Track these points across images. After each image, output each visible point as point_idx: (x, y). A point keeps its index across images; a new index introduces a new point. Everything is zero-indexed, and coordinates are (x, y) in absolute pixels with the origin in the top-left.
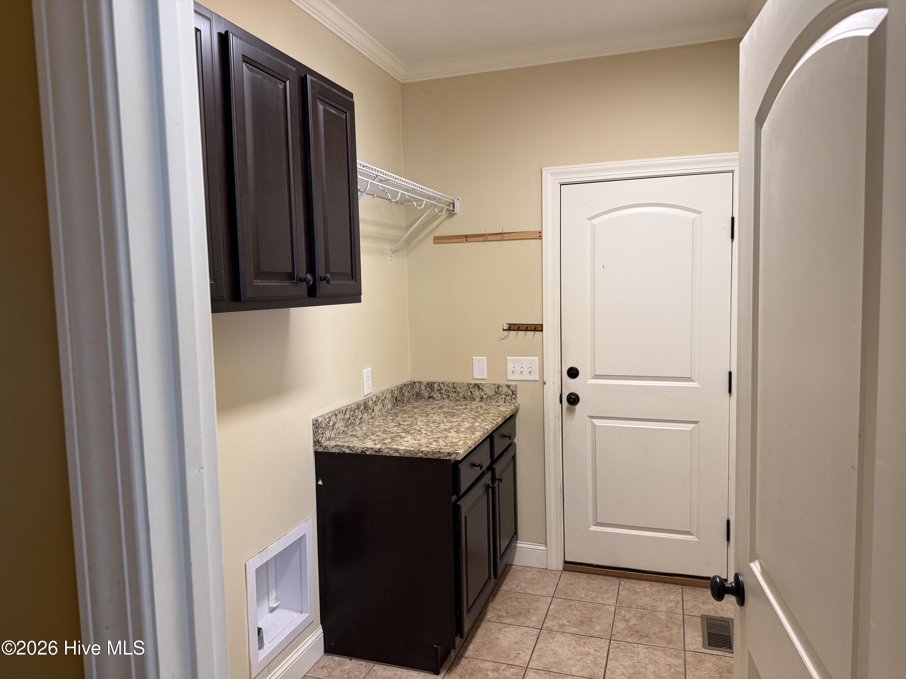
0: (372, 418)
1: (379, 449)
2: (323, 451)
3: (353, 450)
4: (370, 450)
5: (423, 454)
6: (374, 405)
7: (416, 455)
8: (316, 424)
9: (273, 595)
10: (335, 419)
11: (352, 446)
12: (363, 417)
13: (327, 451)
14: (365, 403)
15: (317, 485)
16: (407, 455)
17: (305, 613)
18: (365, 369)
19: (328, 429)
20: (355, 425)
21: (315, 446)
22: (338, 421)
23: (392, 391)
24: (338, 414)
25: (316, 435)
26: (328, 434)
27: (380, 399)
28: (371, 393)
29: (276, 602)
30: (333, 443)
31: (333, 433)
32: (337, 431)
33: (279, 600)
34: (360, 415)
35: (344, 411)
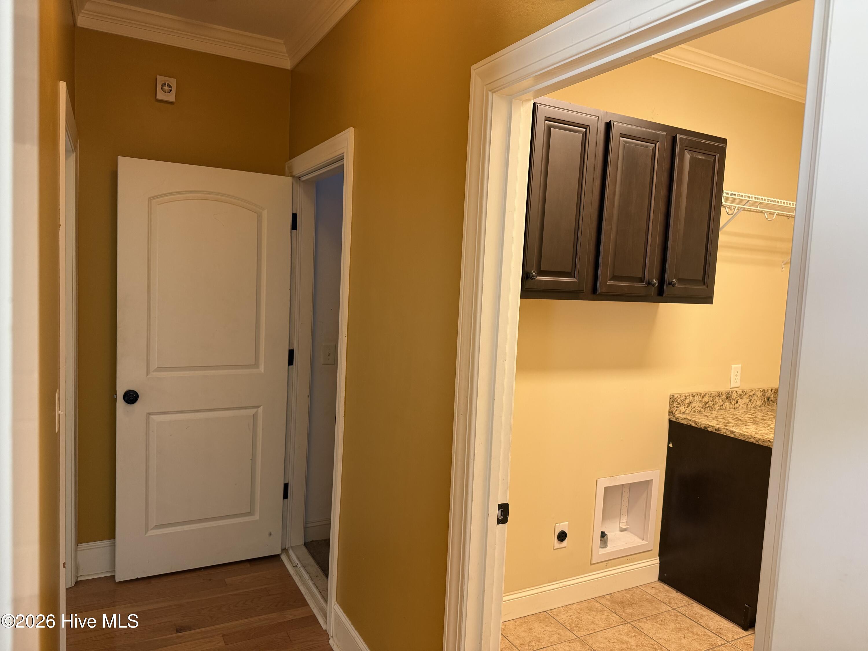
0: (735, 408)
1: (719, 428)
2: (675, 421)
3: (698, 424)
4: (711, 428)
5: (755, 440)
6: (738, 398)
7: (748, 439)
8: (672, 398)
9: (624, 519)
10: (692, 399)
11: (697, 421)
12: (723, 405)
13: (678, 421)
14: (728, 394)
15: (669, 448)
16: (741, 438)
17: (645, 541)
18: (734, 364)
19: (683, 405)
20: (714, 410)
21: (670, 416)
22: (694, 401)
23: (763, 390)
24: (696, 396)
25: (671, 407)
26: (682, 408)
27: (747, 395)
28: (739, 387)
29: (626, 526)
30: (683, 416)
31: (688, 410)
32: (693, 410)
33: (628, 525)
34: (721, 403)
35: (702, 395)
